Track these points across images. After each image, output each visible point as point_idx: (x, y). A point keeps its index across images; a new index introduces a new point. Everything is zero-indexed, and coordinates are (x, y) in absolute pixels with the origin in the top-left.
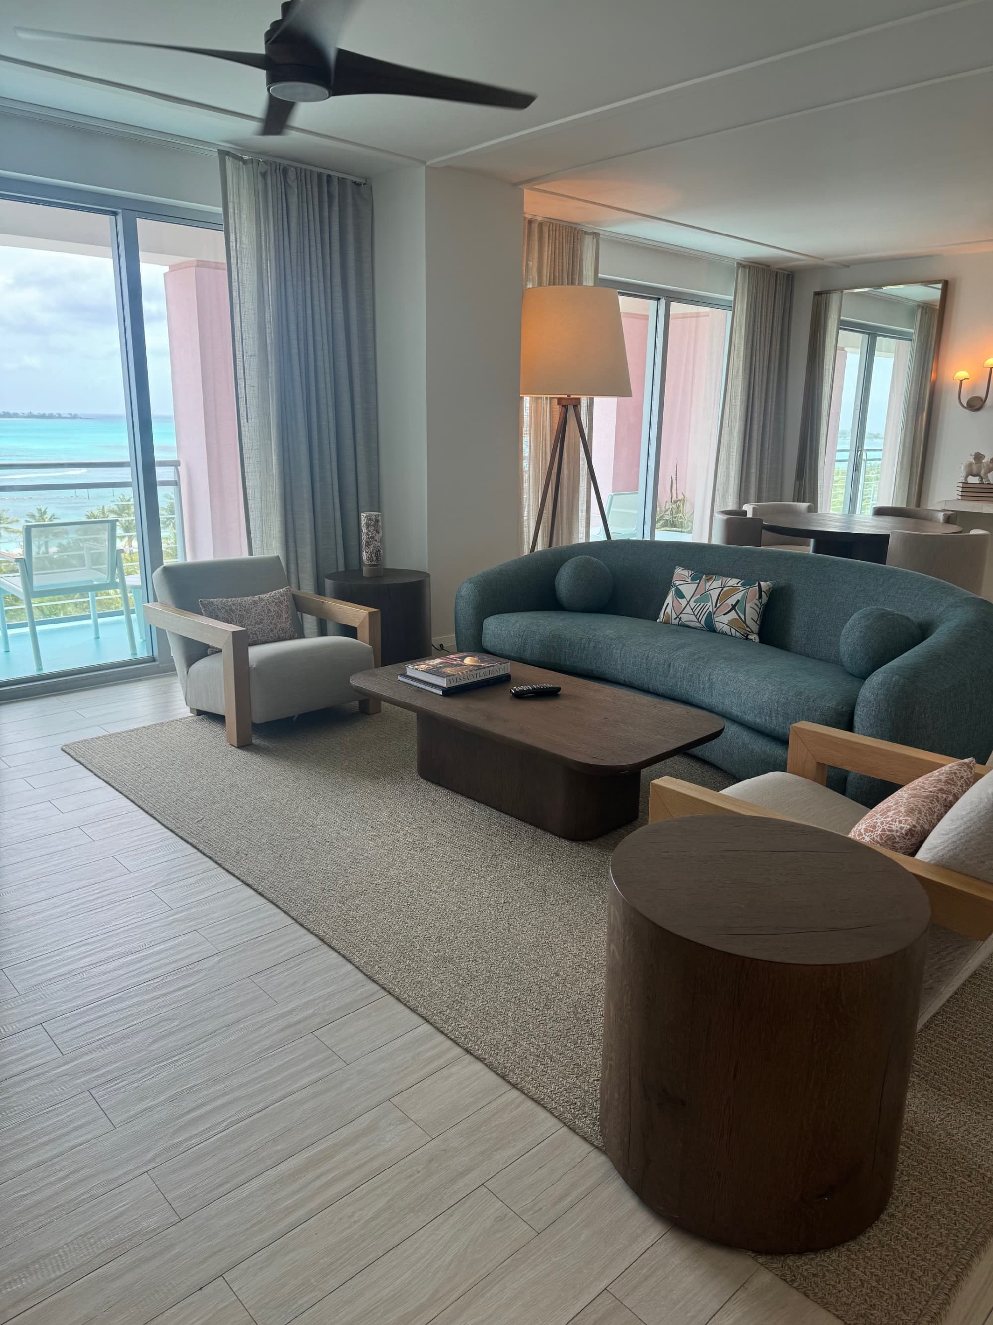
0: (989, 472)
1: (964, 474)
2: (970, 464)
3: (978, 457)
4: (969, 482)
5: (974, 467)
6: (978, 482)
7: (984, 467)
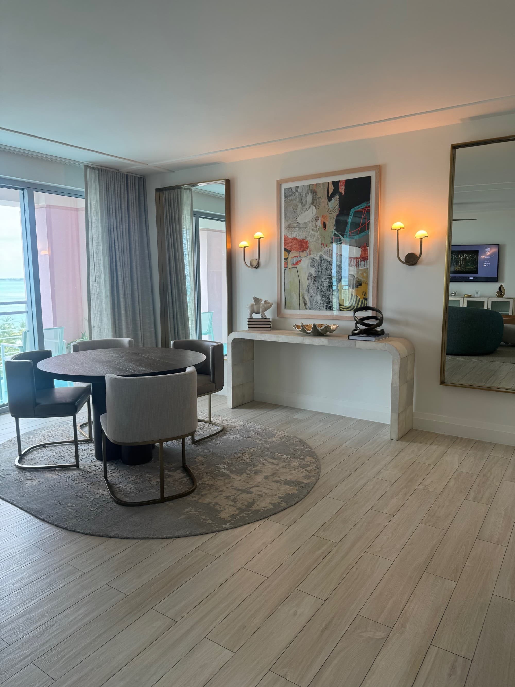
0: (266, 310)
1: (249, 312)
2: (252, 306)
3: (257, 300)
4: (253, 317)
5: (255, 307)
6: (260, 317)
7: (261, 307)
